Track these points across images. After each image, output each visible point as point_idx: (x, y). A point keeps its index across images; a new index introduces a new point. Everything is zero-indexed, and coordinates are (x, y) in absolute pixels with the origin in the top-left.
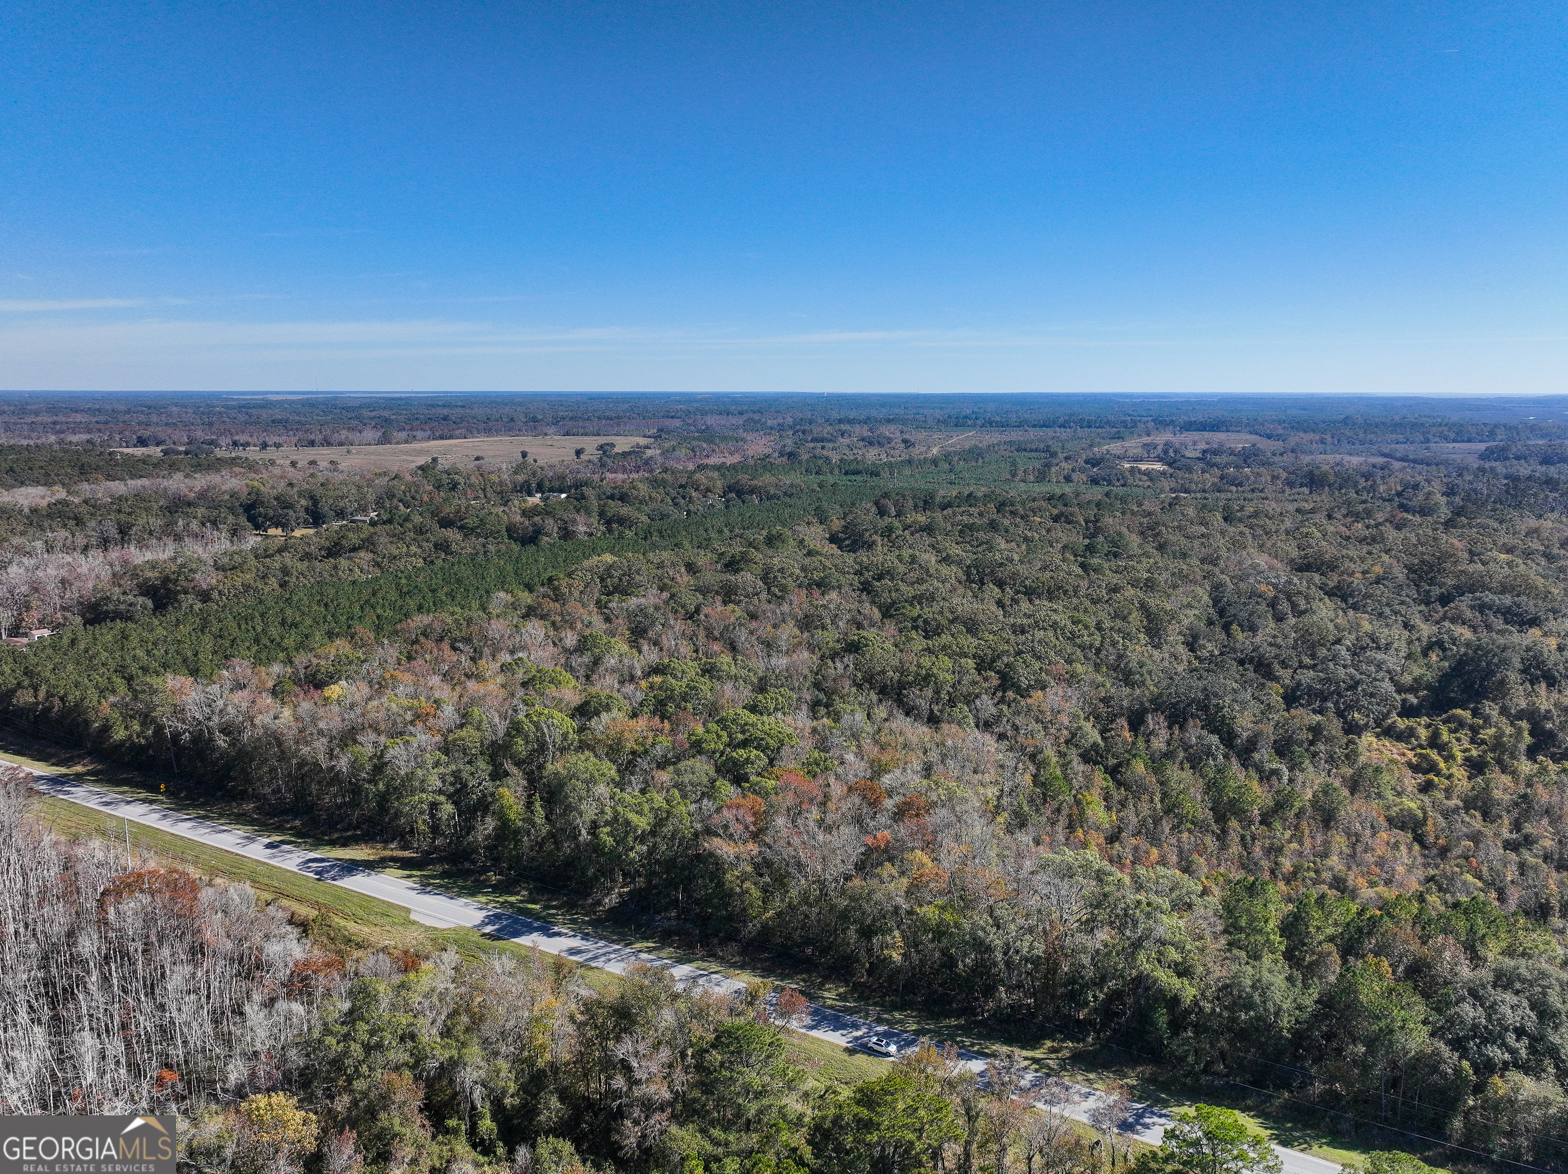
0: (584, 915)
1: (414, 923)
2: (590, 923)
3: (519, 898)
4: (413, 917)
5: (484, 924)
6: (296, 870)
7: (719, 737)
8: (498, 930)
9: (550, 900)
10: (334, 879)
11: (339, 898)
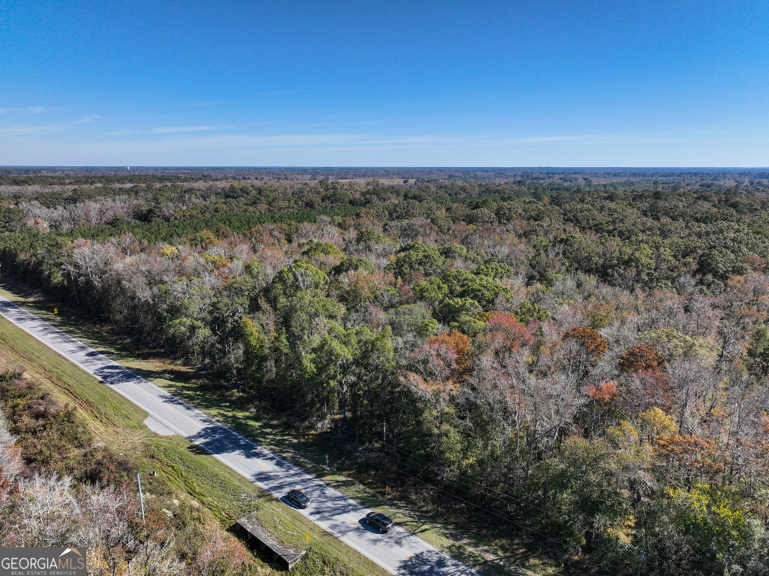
0: (295, 437)
1: (145, 427)
2: (294, 447)
3: (247, 414)
4: (146, 422)
5: (199, 436)
6: (91, 373)
7: (439, 288)
8: (206, 444)
9: (272, 419)
10: (112, 383)
11: (104, 398)
